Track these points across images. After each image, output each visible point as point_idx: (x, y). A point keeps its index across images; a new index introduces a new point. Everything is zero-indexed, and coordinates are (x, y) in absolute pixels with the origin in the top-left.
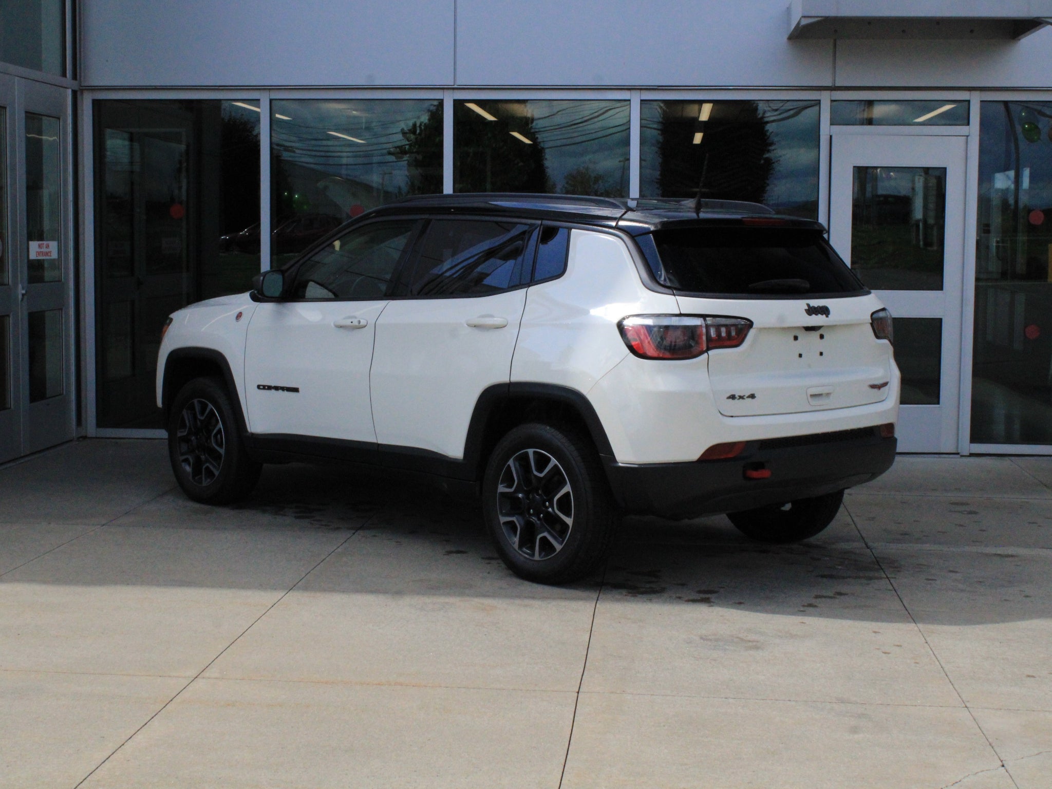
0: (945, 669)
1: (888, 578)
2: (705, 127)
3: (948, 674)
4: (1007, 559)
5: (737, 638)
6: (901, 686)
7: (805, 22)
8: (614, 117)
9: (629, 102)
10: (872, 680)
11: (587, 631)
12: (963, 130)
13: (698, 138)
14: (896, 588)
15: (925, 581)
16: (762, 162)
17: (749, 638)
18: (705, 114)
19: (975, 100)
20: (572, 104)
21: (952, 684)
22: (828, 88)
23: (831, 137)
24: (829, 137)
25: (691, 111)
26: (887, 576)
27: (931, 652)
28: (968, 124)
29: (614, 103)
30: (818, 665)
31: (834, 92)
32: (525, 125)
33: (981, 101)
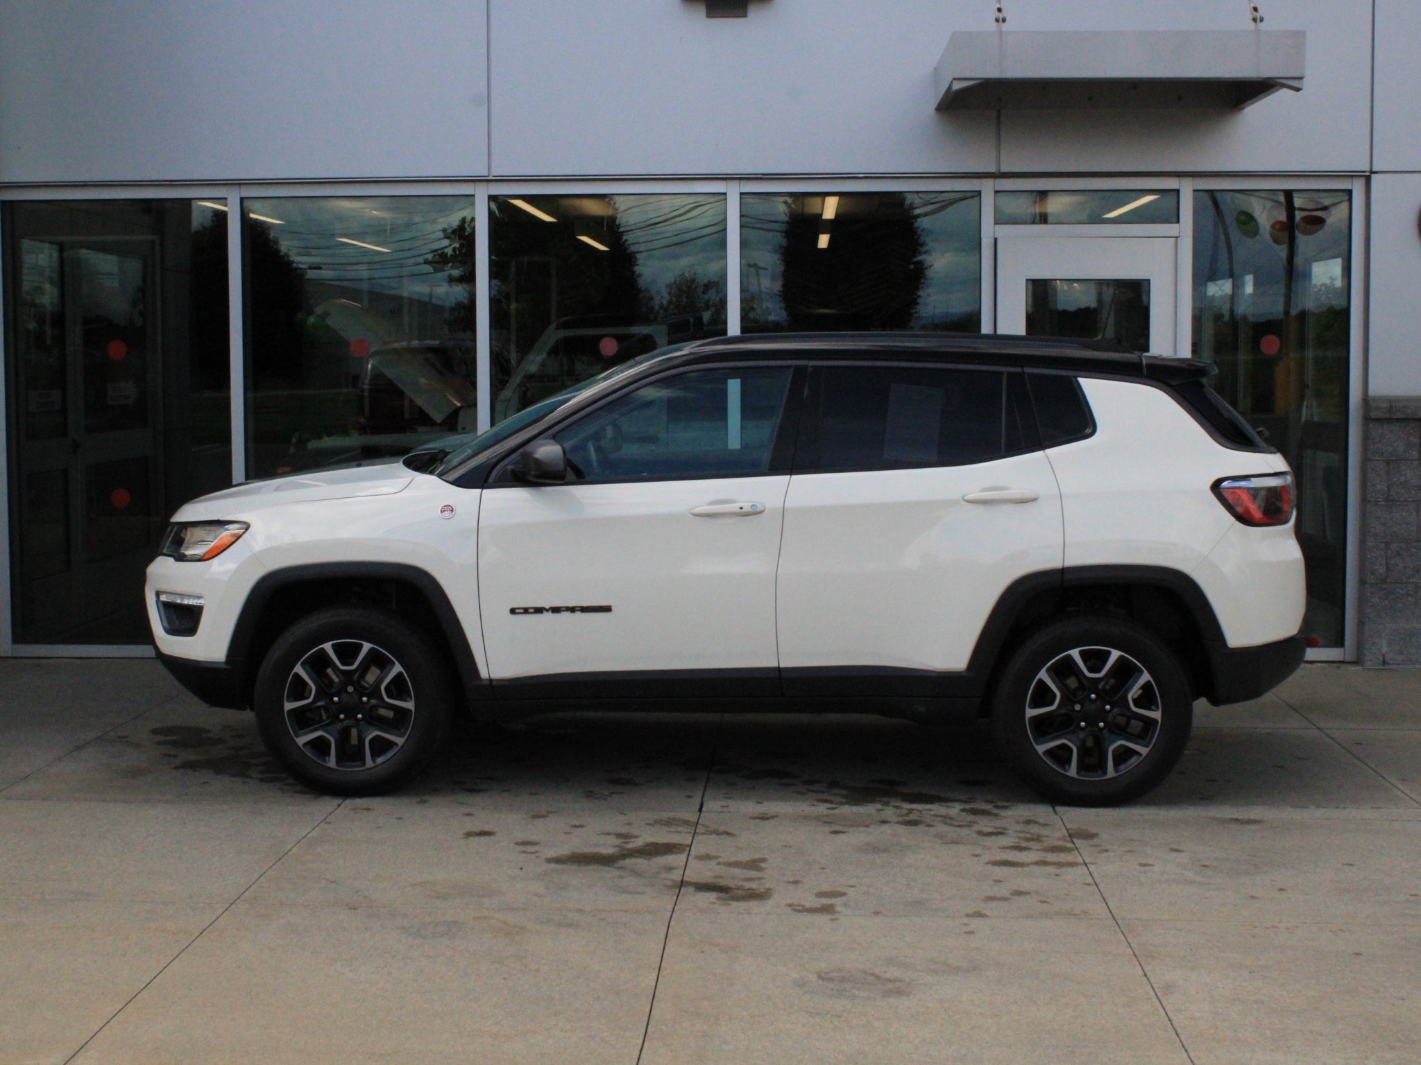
0: (1174, 1023)
1: (1085, 864)
2: (832, 226)
3: (1179, 1031)
4: (1249, 827)
5: (872, 975)
6: (1112, 1056)
7: (957, 86)
8: (704, 215)
9: (723, 197)
10: (1068, 1047)
11: (654, 969)
12: (1171, 229)
13: (823, 241)
14: (1098, 881)
15: (1138, 867)
16: (912, 266)
17: (888, 975)
18: (830, 210)
19: (1187, 190)
20: (641, 200)
21: (1186, 1051)
22: (989, 175)
23: (996, 240)
24: (993, 240)
25: (812, 206)
26: (1084, 861)
27: (1152, 993)
28: (1178, 222)
29: (706, 197)
30: (990, 1021)
31: (998, 181)
33: (1194, 191)
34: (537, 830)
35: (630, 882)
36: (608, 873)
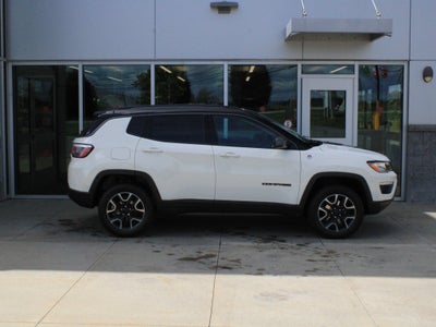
0: (366, 308)
2: (251, 75)
3: (368, 311)
4: (379, 249)
5: (276, 294)
7: (292, 34)
9: (223, 65)
12: (352, 76)
13: (248, 79)
14: (338, 266)
15: (350, 262)
17: (281, 294)
18: (252, 70)
22: (300, 60)
24: (301, 78)
25: (246, 69)
26: (333, 260)
27: (358, 299)
28: (354, 74)
31: (303, 62)
32: (183, 74)
33: (359, 65)
34: (173, 250)
35: (202, 266)
36: (196, 263)
